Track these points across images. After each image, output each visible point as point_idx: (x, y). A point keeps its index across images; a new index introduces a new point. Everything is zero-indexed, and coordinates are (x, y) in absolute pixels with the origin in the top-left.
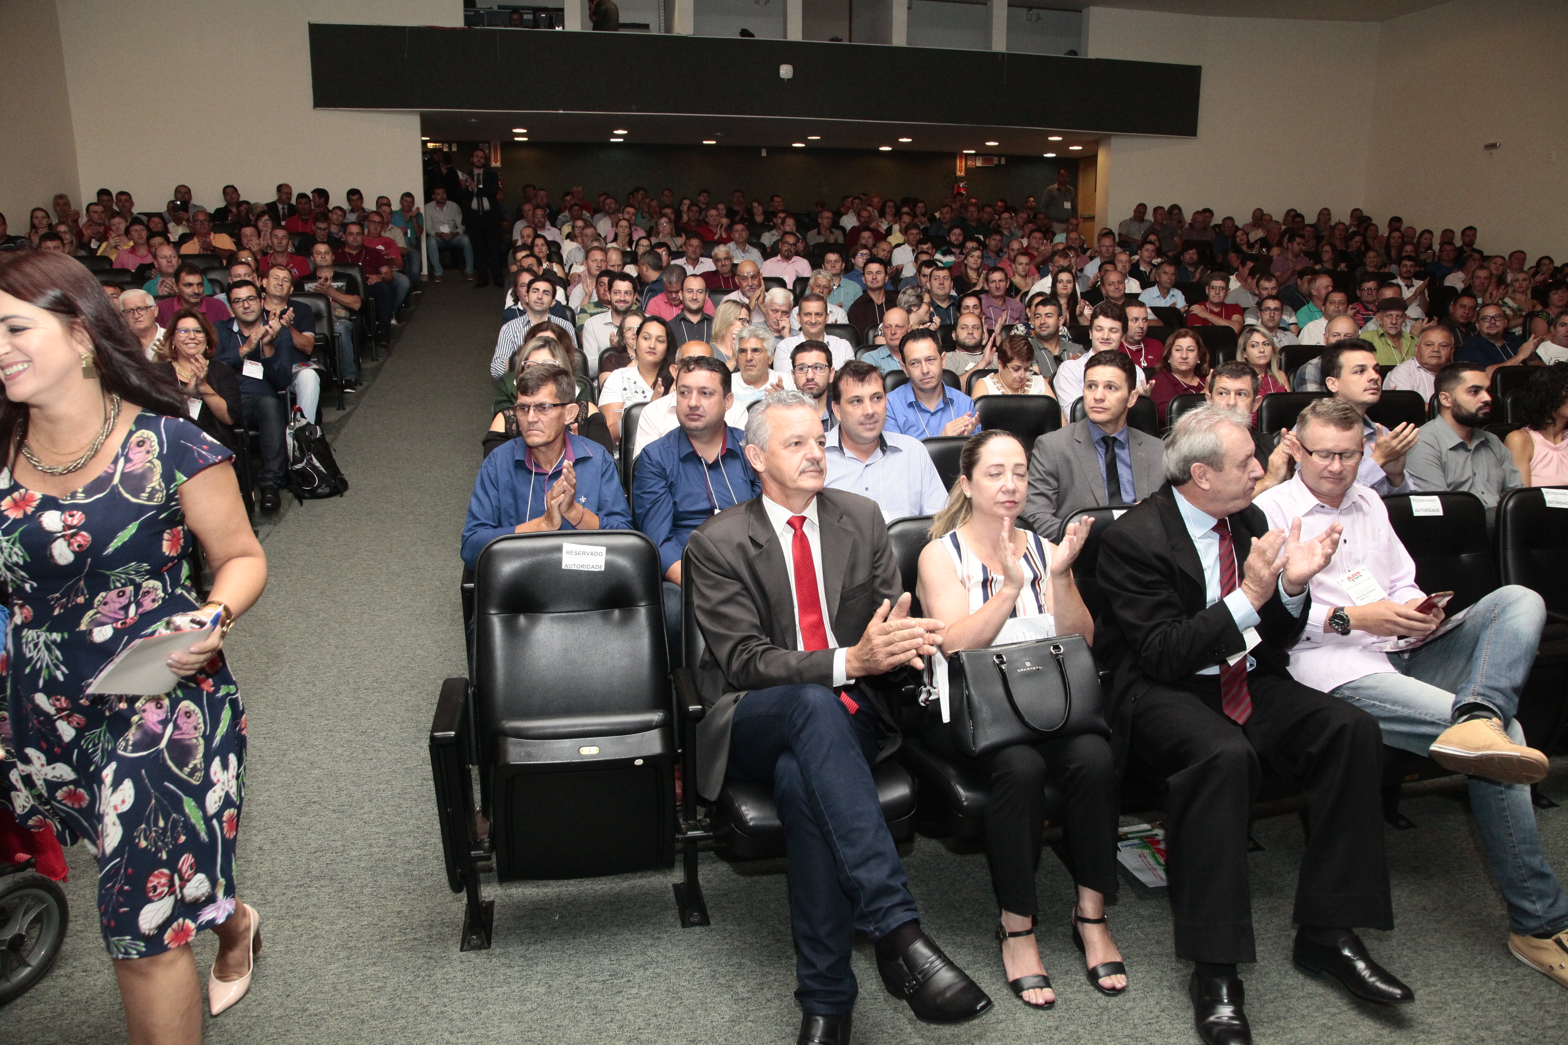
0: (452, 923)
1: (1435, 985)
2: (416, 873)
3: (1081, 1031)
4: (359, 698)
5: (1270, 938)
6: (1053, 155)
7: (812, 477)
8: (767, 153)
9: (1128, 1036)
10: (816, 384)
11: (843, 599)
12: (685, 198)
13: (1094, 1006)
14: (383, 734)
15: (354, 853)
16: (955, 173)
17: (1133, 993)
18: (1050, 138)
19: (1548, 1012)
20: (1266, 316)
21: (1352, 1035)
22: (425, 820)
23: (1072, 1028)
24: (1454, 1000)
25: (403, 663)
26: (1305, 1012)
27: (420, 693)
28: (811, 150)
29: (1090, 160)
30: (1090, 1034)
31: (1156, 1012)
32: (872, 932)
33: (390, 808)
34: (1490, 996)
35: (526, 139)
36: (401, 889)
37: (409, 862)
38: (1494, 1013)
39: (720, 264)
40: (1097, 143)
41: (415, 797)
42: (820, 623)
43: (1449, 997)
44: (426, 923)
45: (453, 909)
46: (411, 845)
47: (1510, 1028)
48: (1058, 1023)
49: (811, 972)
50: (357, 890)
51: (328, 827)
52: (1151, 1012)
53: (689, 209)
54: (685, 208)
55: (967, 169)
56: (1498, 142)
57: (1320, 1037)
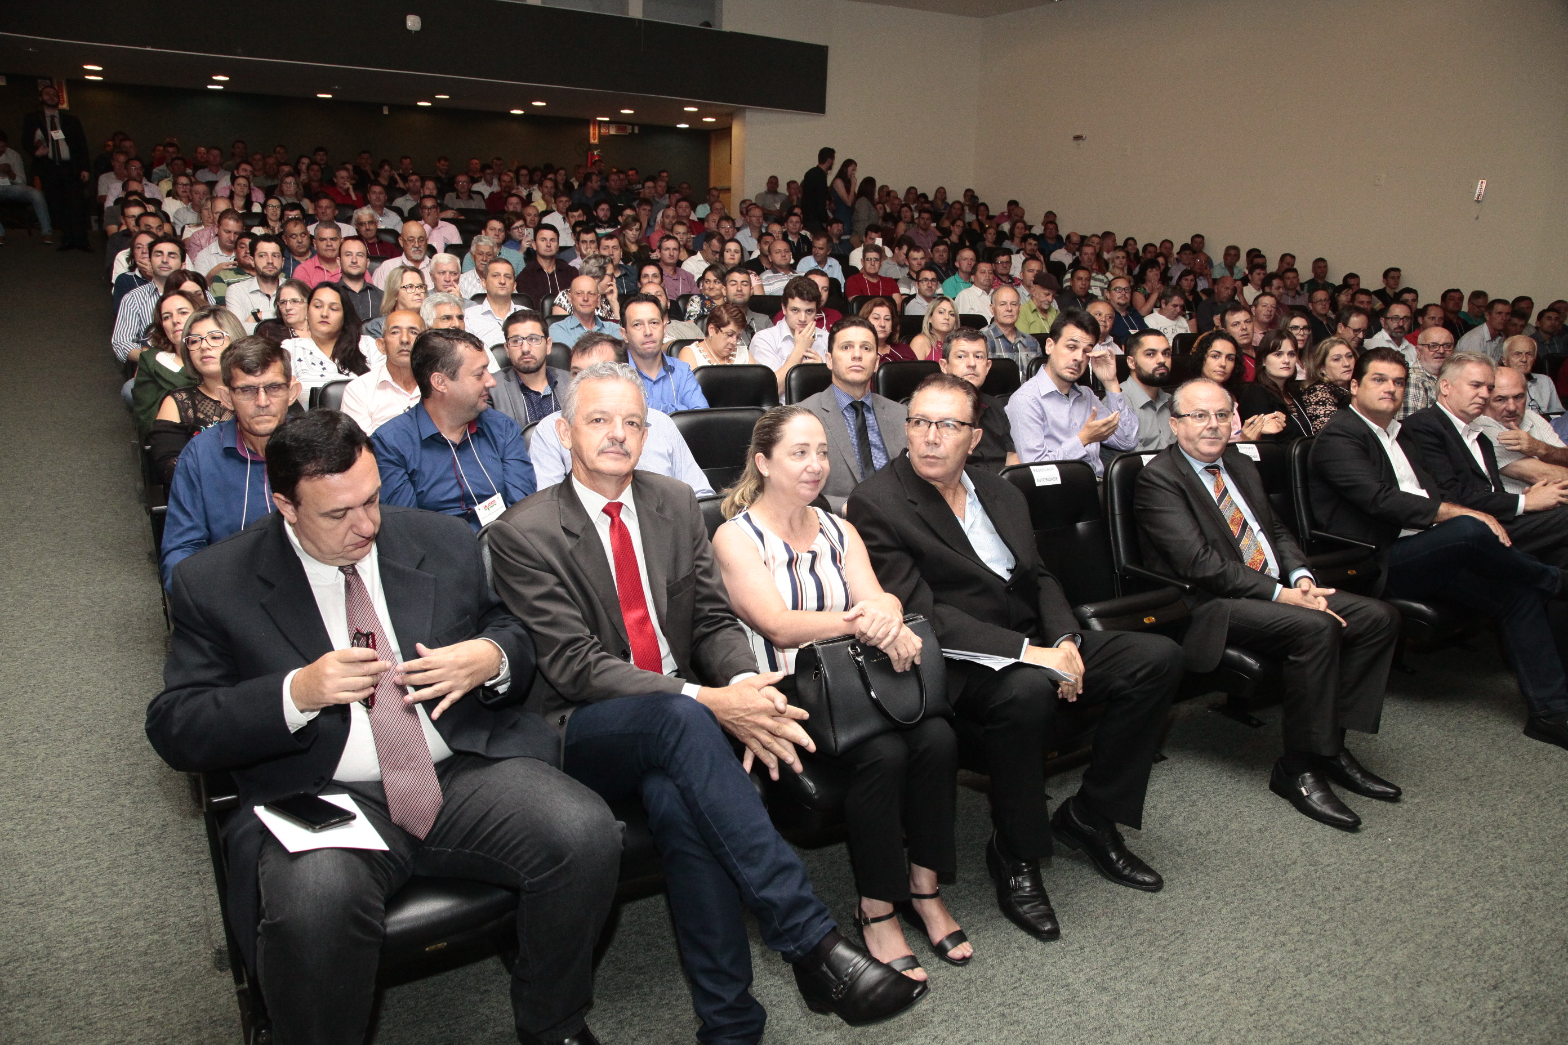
0: (225, 1019)
1: (1232, 903)
2: (158, 964)
3: (957, 1009)
4: (17, 754)
5: (1087, 883)
6: (687, 126)
7: (611, 459)
8: (389, 111)
9: (1000, 1005)
10: (533, 357)
11: (671, 593)
12: (301, 157)
13: (959, 980)
14: (65, 796)
15: (65, 955)
16: (589, 140)
17: (989, 960)
18: (686, 109)
19: (1320, 908)
20: (924, 286)
21: (1186, 963)
22: (153, 896)
23: (947, 1007)
24: (1252, 914)
25: (67, 704)
26: (1141, 949)
27: (102, 738)
28: (437, 109)
29: (724, 132)
30: (966, 1010)
31: (1016, 973)
32: (792, 952)
33: (101, 888)
34: (1277, 904)
35: (100, 78)
36: (143, 988)
37: (146, 953)
38: (1284, 918)
39: (363, 228)
40: (731, 116)
41: (132, 868)
42: (646, 618)
43: (1246, 911)
44: (189, 1026)
45: (221, 1001)
46: (143, 931)
47: (1298, 929)
48: (932, 1005)
49: (720, 1006)
50: (82, 1002)
51: (18, 927)
52: (1012, 976)
53: (308, 168)
54: (304, 167)
55: (601, 137)
56: (1084, 134)
57: (1162, 970)
